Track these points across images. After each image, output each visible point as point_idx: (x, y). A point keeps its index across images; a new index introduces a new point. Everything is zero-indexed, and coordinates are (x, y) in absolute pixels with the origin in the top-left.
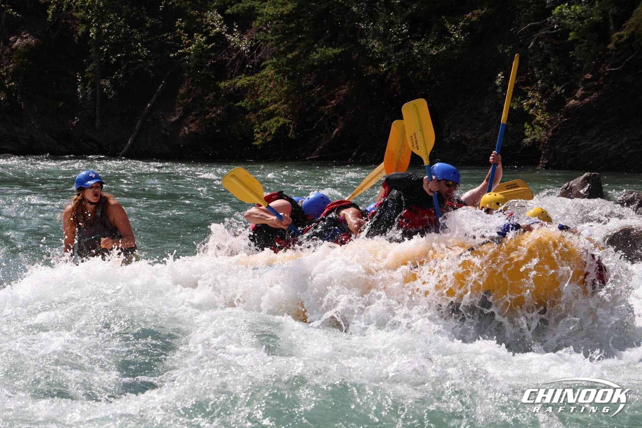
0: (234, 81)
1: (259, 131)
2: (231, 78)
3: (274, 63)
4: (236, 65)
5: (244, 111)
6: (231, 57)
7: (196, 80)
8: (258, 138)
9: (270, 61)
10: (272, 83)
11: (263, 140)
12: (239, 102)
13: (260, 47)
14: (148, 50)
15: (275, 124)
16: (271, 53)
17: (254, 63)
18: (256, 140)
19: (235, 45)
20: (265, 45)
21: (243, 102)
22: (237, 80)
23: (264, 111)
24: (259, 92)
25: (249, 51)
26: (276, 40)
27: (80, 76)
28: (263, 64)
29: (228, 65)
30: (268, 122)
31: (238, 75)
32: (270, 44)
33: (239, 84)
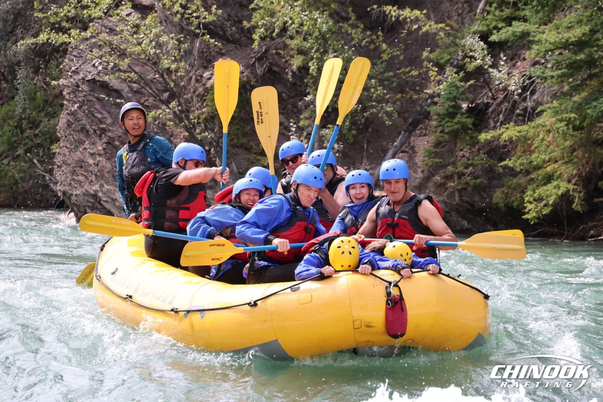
0: (498, 132)
1: (531, 200)
2: (495, 128)
3: (554, 108)
4: (501, 111)
5: (512, 172)
6: (494, 99)
7: (446, 131)
8: (530, 210)
9: (549, 105)
10: (551, 135)
11: (537, 212)
12: (505, 160)
13: (535, 86)
14: (383, 89)
15: (554, 191)
16: (550, 95)
17: (526, 108)
18: (528, 213)
19: (501, 83)
20: (542, 84)
21: (510, 160)
22: (502, 130)
23: (540, 172)
24: (533, 147)
25: (520, 91)
26: (559, 76)
27: (294, 123)
28: (539, 109)
29: (490, 110)
30: (545, 188)
31: (505, 124)
32: (549, 81)
33: (505, 137)
